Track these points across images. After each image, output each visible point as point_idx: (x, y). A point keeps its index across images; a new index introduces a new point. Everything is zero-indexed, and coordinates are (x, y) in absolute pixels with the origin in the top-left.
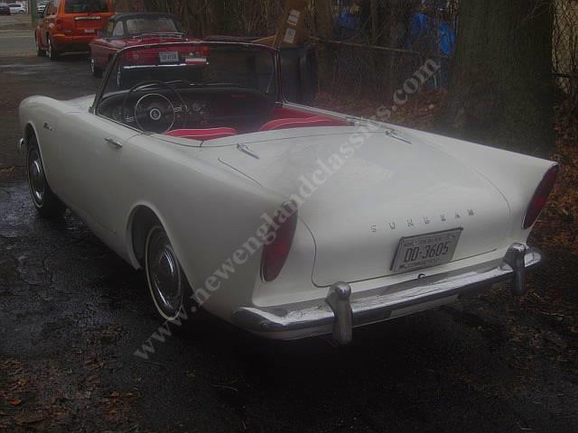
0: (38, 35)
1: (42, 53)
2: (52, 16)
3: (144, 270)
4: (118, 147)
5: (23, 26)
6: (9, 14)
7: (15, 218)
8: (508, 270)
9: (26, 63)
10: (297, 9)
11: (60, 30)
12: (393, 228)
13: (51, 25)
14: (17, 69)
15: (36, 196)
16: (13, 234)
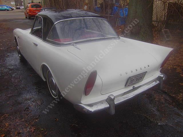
0: (25, 14)
1: (26, 18)
2: (28, 9)
3: (47, 81)
4: (37, 45)
5: (23, 11)
6: (20, 9)
7: (14, 62)
8: (158, 82)
9: (22, 20)
10: (86, 5)
11: (30, 12)
12: (127, 74)
13: (28, 11)
14: (20, 21)
15: (19, 56)
16: (12, 67)
